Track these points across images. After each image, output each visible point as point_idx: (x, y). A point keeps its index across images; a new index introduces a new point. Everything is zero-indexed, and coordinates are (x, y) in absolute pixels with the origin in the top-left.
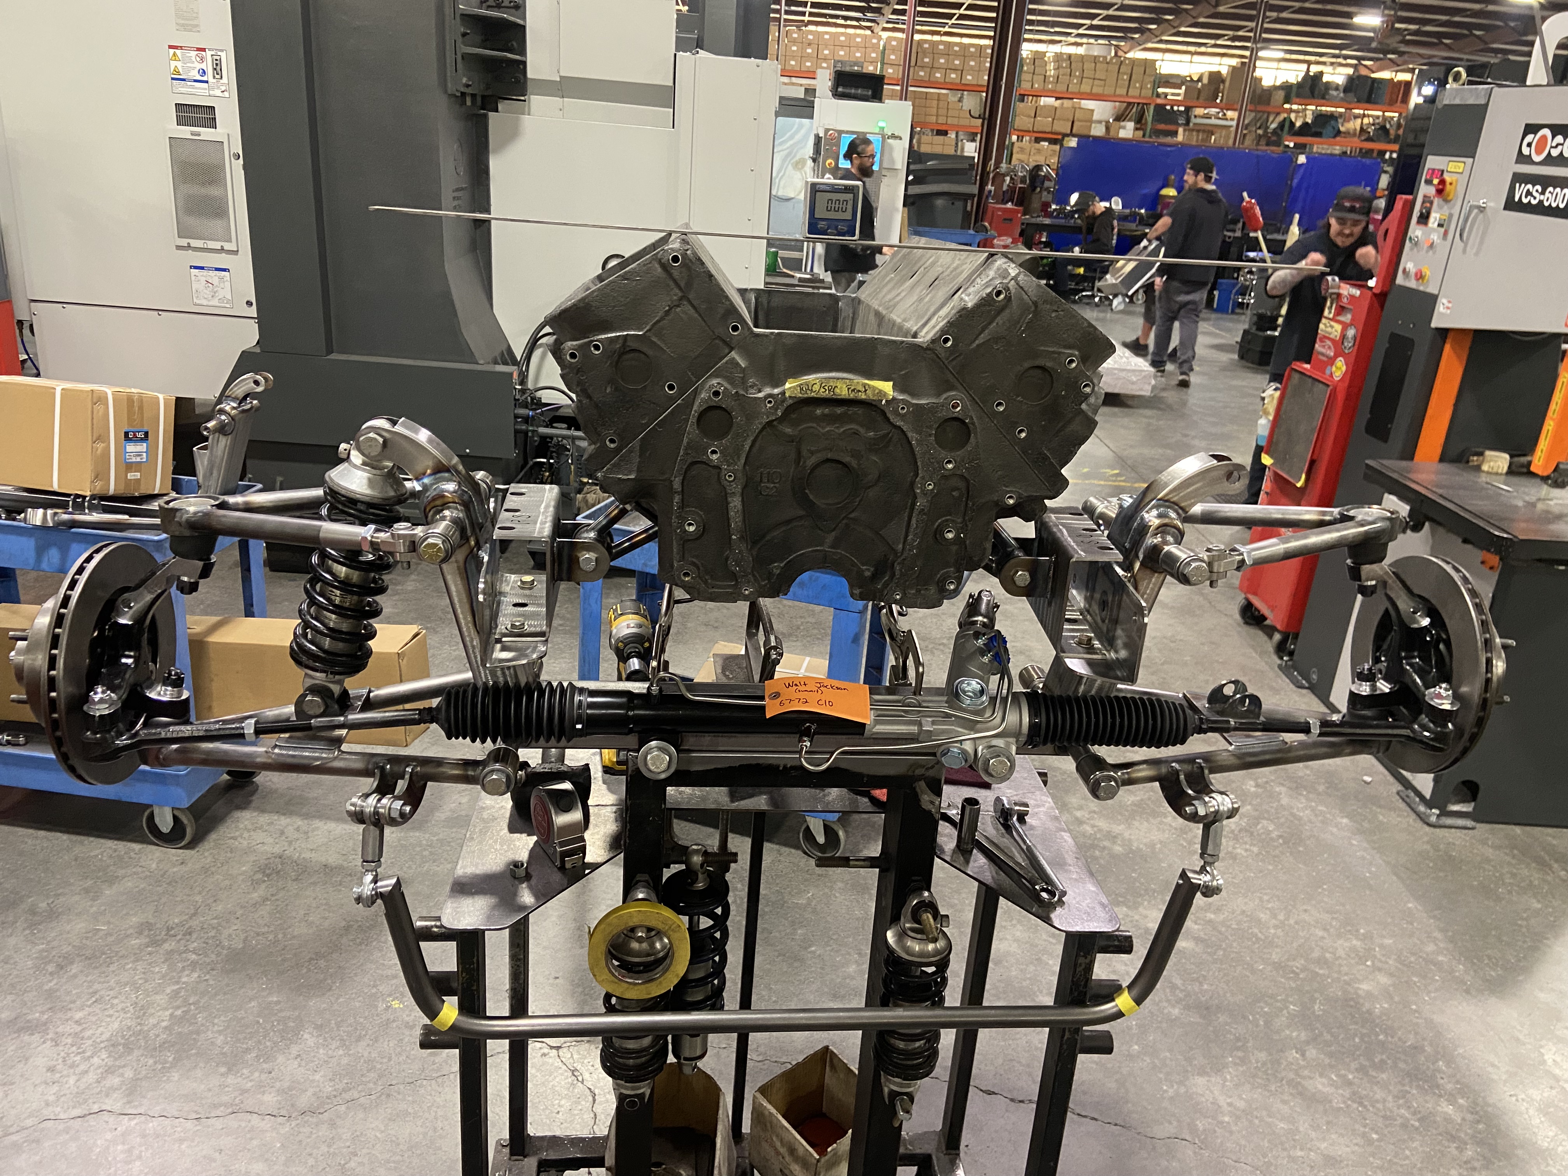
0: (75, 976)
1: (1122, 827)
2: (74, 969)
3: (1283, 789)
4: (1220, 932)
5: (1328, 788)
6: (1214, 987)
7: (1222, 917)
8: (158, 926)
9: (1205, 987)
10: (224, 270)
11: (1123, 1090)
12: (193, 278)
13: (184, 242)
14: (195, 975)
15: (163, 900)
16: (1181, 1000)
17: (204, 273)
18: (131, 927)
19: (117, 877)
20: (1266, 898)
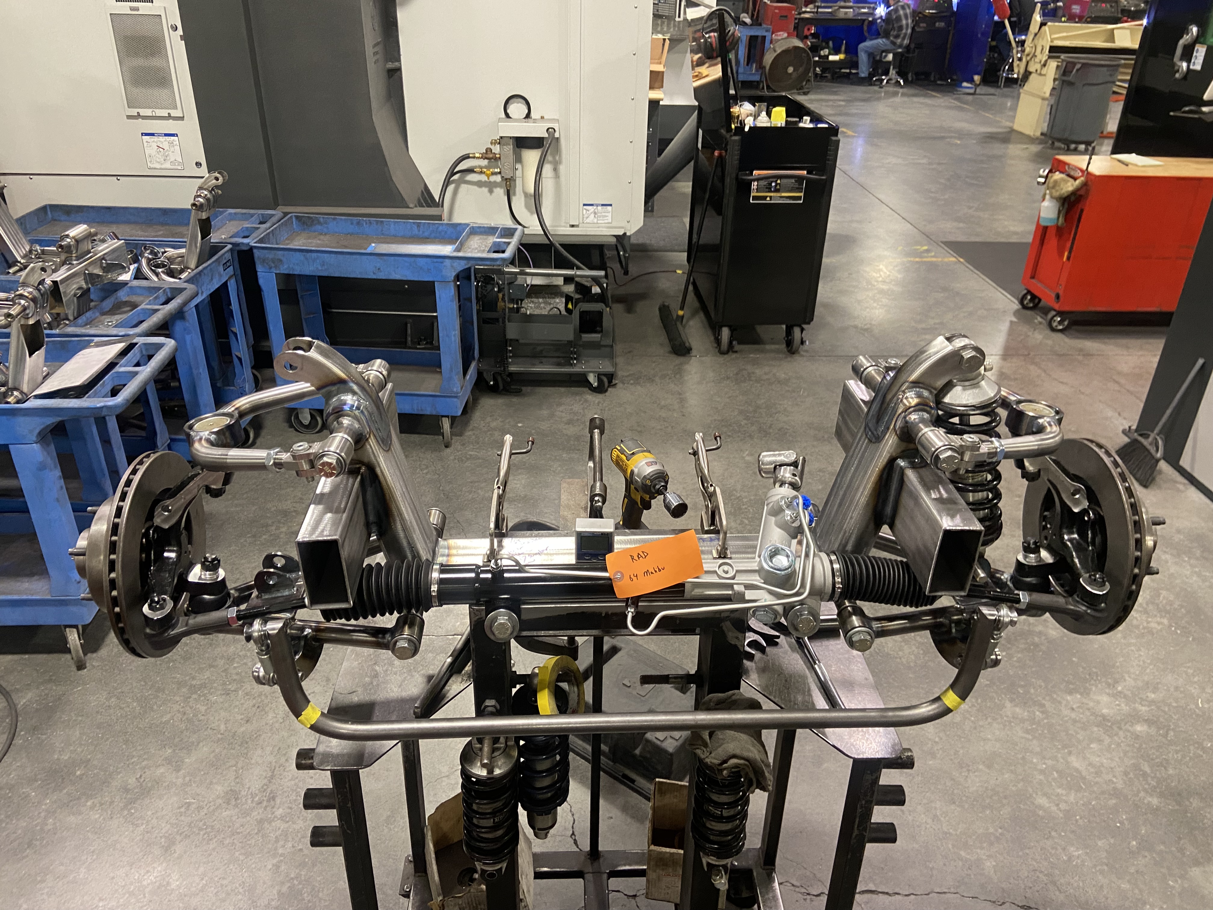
0: (180, 857)
2: (179, 848)
3: (1168, 557)
4: (1164, 711)
5: (1203, 552)
6: (1177, 771)
7: (1161, 695)
8: (243, 793)
9: (1171, 772)
10: (172, 135)
11: (1137, 891)
12: (145, 144)
13: (134, 112)
14: (290, 845)
15: (240, 765)
16: (1155, 787)
17: (154, 139)
18: (218, 797)
19: (193, 743)
20: (1190, 671)
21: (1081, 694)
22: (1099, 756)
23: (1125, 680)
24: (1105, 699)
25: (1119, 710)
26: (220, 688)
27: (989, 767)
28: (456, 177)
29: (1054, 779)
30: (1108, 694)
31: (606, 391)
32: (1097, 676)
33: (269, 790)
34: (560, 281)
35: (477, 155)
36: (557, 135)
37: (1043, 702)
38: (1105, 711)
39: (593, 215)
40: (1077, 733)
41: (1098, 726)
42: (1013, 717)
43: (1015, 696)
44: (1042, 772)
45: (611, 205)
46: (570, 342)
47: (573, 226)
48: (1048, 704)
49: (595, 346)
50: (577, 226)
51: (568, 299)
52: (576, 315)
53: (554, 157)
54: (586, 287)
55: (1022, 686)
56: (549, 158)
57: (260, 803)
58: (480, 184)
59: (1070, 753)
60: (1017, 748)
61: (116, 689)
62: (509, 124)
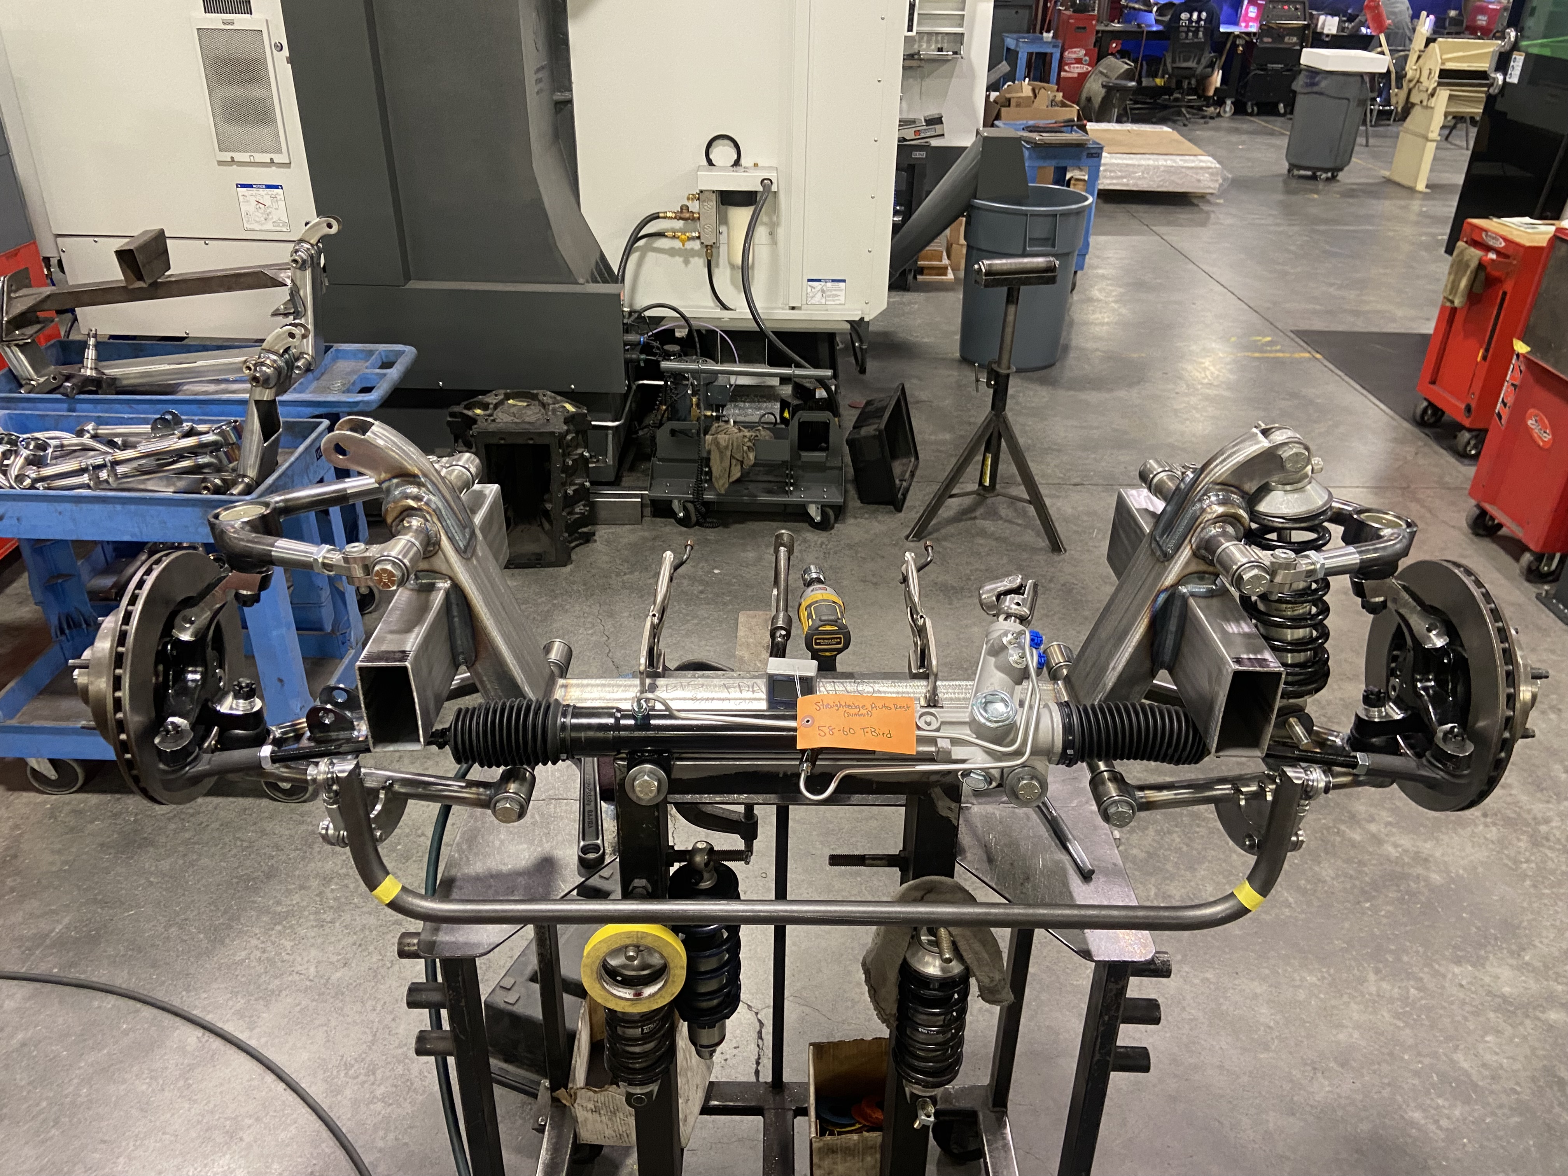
1: (1428, 845)
10: (276, 187)
12: (241, 198)
13: (226, 156)
15: (333, 1023)
17: (253, 191)
19: (273, 991)
21: (1474, 965)
22: (1497, 1054)
23: (1534, 946)
24: (1506, 973)
25: (1526, 989)
26: (312, 917)
27: (1342, 1066)
28: (641, 243)
29: (1433, 1085)
30: (1511, 966)
31: (832, 528)
32: (1496, 939)
33: (369, 1059)
34: (776, 382)
35: (669, 215)
36: (774, 188)
37: (1421, 975)
38: (1506, 990)
39: (820, 294)
40: (1466, 1019)
41: (1495, 1011)
42: (1379, 995)
43: (1381, 965)
44: (1417, 1073)
45: (844, 281)
46: (784, 463)
47: (793, 308)
48: (1426, 978)
49: (820, 467)
50: (799, 308)
51: (784, 405)
52: (794, 425)
53: (771, 219)
54: (808, 389)
55: (1391, 952)
56: (763, 217)
57: (357, 1077)
58: (672, 252)
59: (1457, 1047)
60: (1382, 1039)
61: (178, 914)
62: (714, 173)
